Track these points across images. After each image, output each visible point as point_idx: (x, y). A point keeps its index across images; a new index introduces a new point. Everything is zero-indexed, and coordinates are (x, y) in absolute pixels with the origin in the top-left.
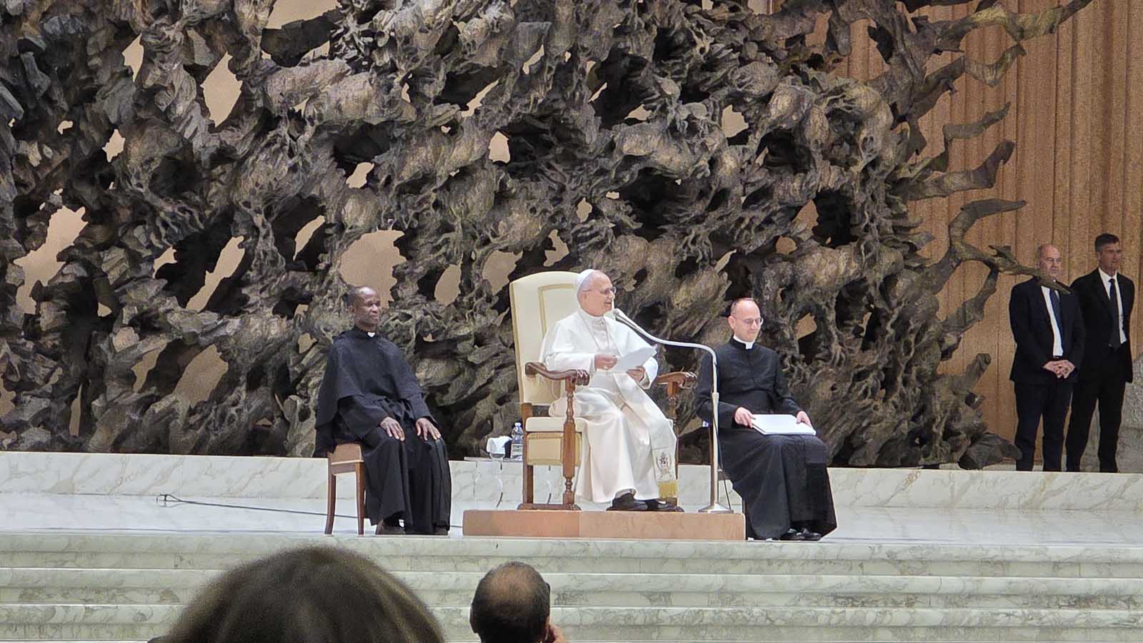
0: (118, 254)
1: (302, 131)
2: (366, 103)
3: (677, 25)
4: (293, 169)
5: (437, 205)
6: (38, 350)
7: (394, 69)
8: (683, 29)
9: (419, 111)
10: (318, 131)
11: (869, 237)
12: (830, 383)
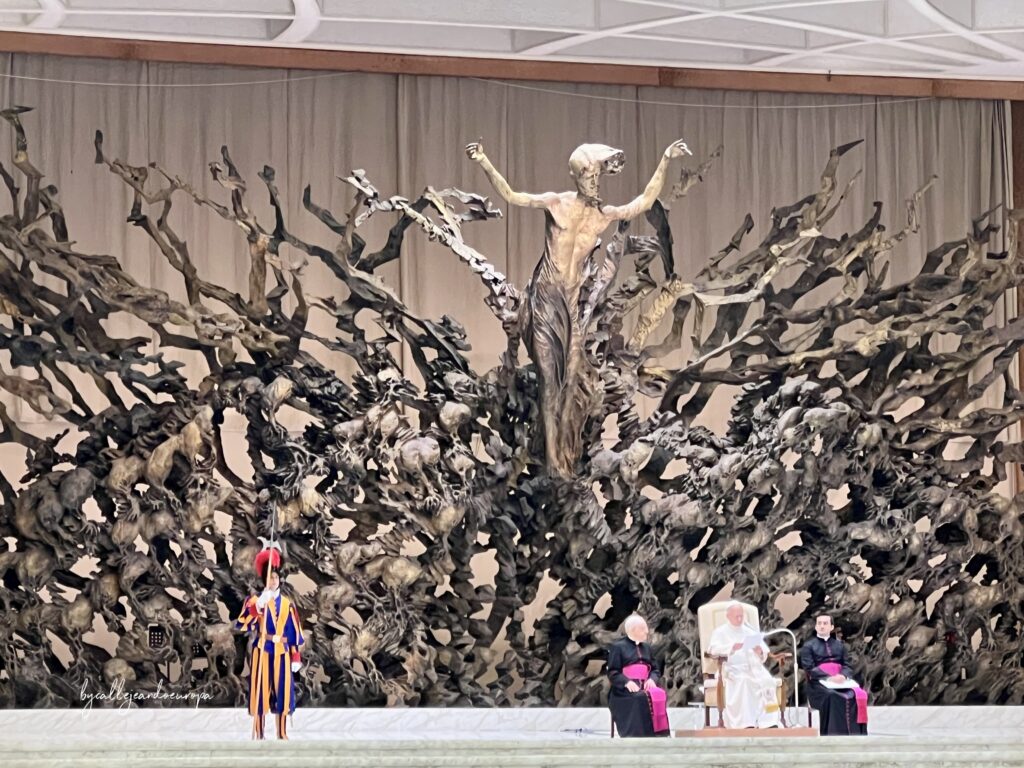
0: (571, 602)
1: (663, 533)
2: (696, 517)
3: (887, 468)
4: (659, 553)
5: (744, 570)
6: (535, 655)
7: (711, 498)
8: (891, 469)
9: (727, 521)
10: (672, 532)
11: (1008, 579)
12: (989, 660)
